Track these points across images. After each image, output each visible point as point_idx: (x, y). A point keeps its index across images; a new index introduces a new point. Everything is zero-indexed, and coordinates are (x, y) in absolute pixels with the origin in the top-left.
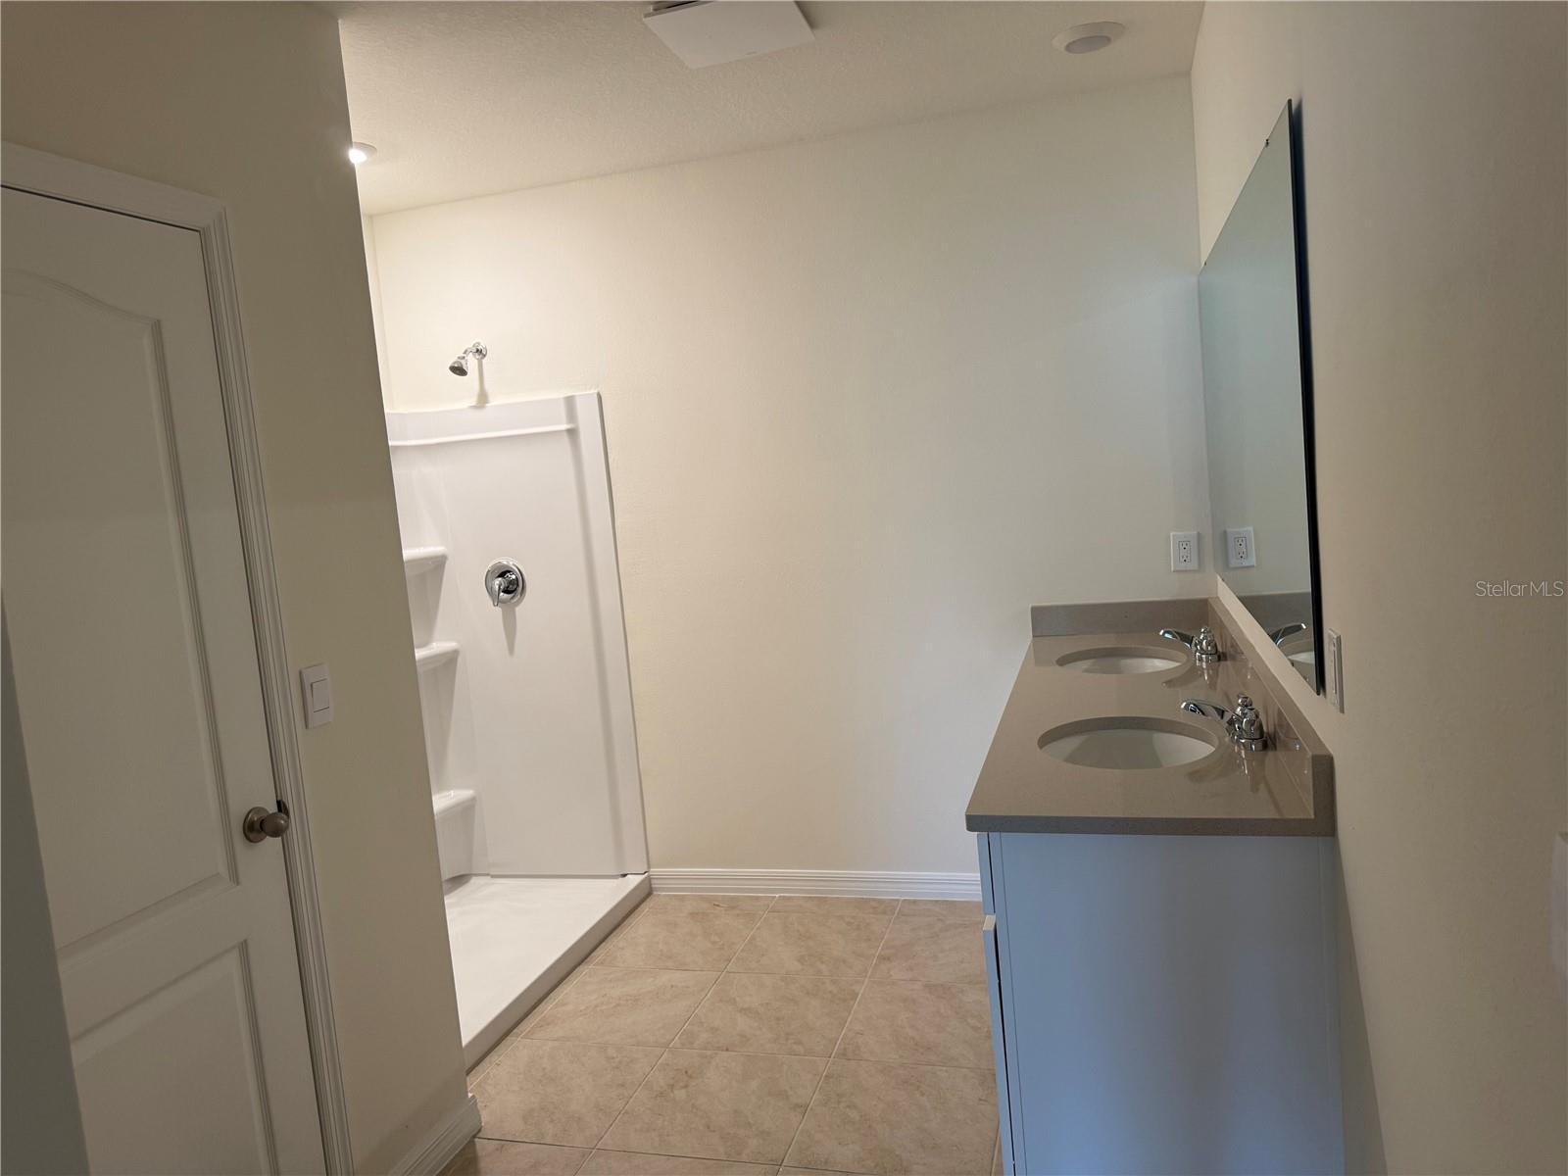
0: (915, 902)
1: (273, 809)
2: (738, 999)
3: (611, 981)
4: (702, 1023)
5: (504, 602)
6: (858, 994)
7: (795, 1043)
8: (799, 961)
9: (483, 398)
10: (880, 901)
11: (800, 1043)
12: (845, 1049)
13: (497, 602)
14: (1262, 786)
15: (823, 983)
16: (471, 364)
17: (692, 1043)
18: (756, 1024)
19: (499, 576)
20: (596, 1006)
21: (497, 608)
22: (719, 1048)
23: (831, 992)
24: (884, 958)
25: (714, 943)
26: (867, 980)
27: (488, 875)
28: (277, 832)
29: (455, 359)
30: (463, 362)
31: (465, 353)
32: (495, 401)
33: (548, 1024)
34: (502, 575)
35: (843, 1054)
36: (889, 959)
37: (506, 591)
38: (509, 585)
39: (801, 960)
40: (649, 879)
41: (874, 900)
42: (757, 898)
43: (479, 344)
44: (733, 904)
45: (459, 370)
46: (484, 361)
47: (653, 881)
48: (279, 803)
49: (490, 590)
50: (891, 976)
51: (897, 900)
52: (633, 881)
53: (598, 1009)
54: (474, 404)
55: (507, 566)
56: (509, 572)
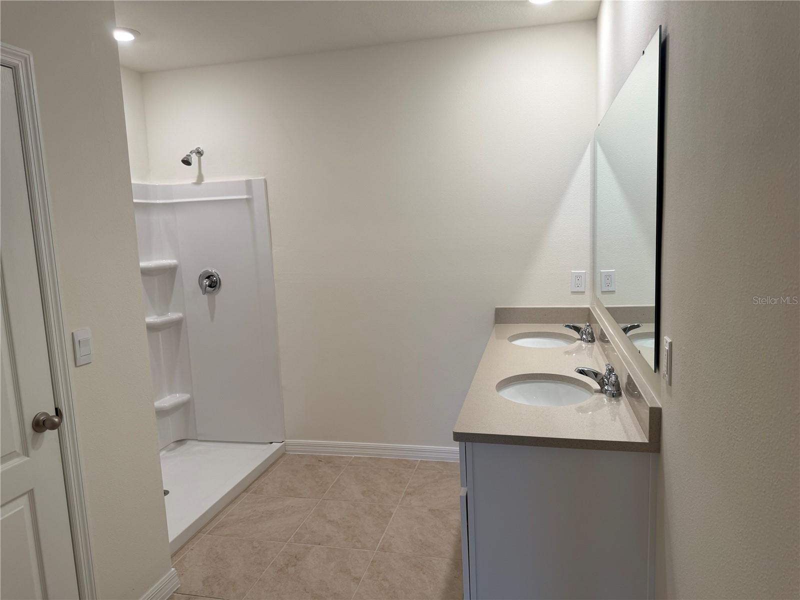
0: (427, 462)
1: (52, 413)
2: (327, 515)
3: (258, 503)
4: (307, 528)
5: (209, 292)
6: (392, 514)
7: (357, 541)
8: (362, 494)
9: (200, 179)
10: (407, 461)
11: (359, 541)
12: (384, 545)
13: (205, 292)
14: (617, 418)
15: (374, 507)
16: (194, 158)
17: (300, 540)
18: (336, 530)
19: (207, 278)
20: (250, 516)
21: (205, 295)
22: (315, 543)
23: (378, 512)
24: (408, 494)
25: (317, 482)
26: (398, 506)
27: (197, 440)
28: (54, 426)
29: (185, 156)
30: (189, 158)
31: (191, 152)
32: (207, 180)
33: (222, 527)
34: (208, 277)
35: (382, 549)
36: (411, 494)
37: (210, 286)
38: (212, 283)
39: (363, 493)
40: (285, 445)
41: (405, 460)
42: (342, 457)
43: (199, 148)
44: (329, 461)
45: (187, 162)
46: (202, 158)
47: (287, 447)
48: (56, 409)
49: (201, 285)
50: (411, 504)
51: (417, 461)
52: (276, 446)
53: (251, 518)
54: (194, 181)
55: (212, 272)
56: (212, 276)
